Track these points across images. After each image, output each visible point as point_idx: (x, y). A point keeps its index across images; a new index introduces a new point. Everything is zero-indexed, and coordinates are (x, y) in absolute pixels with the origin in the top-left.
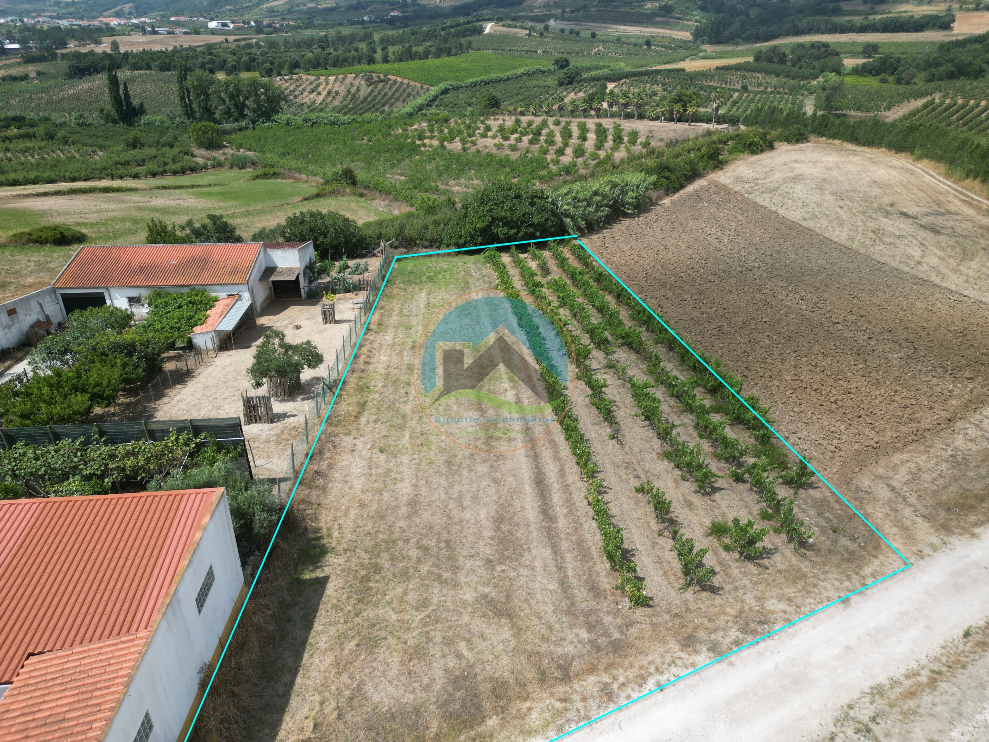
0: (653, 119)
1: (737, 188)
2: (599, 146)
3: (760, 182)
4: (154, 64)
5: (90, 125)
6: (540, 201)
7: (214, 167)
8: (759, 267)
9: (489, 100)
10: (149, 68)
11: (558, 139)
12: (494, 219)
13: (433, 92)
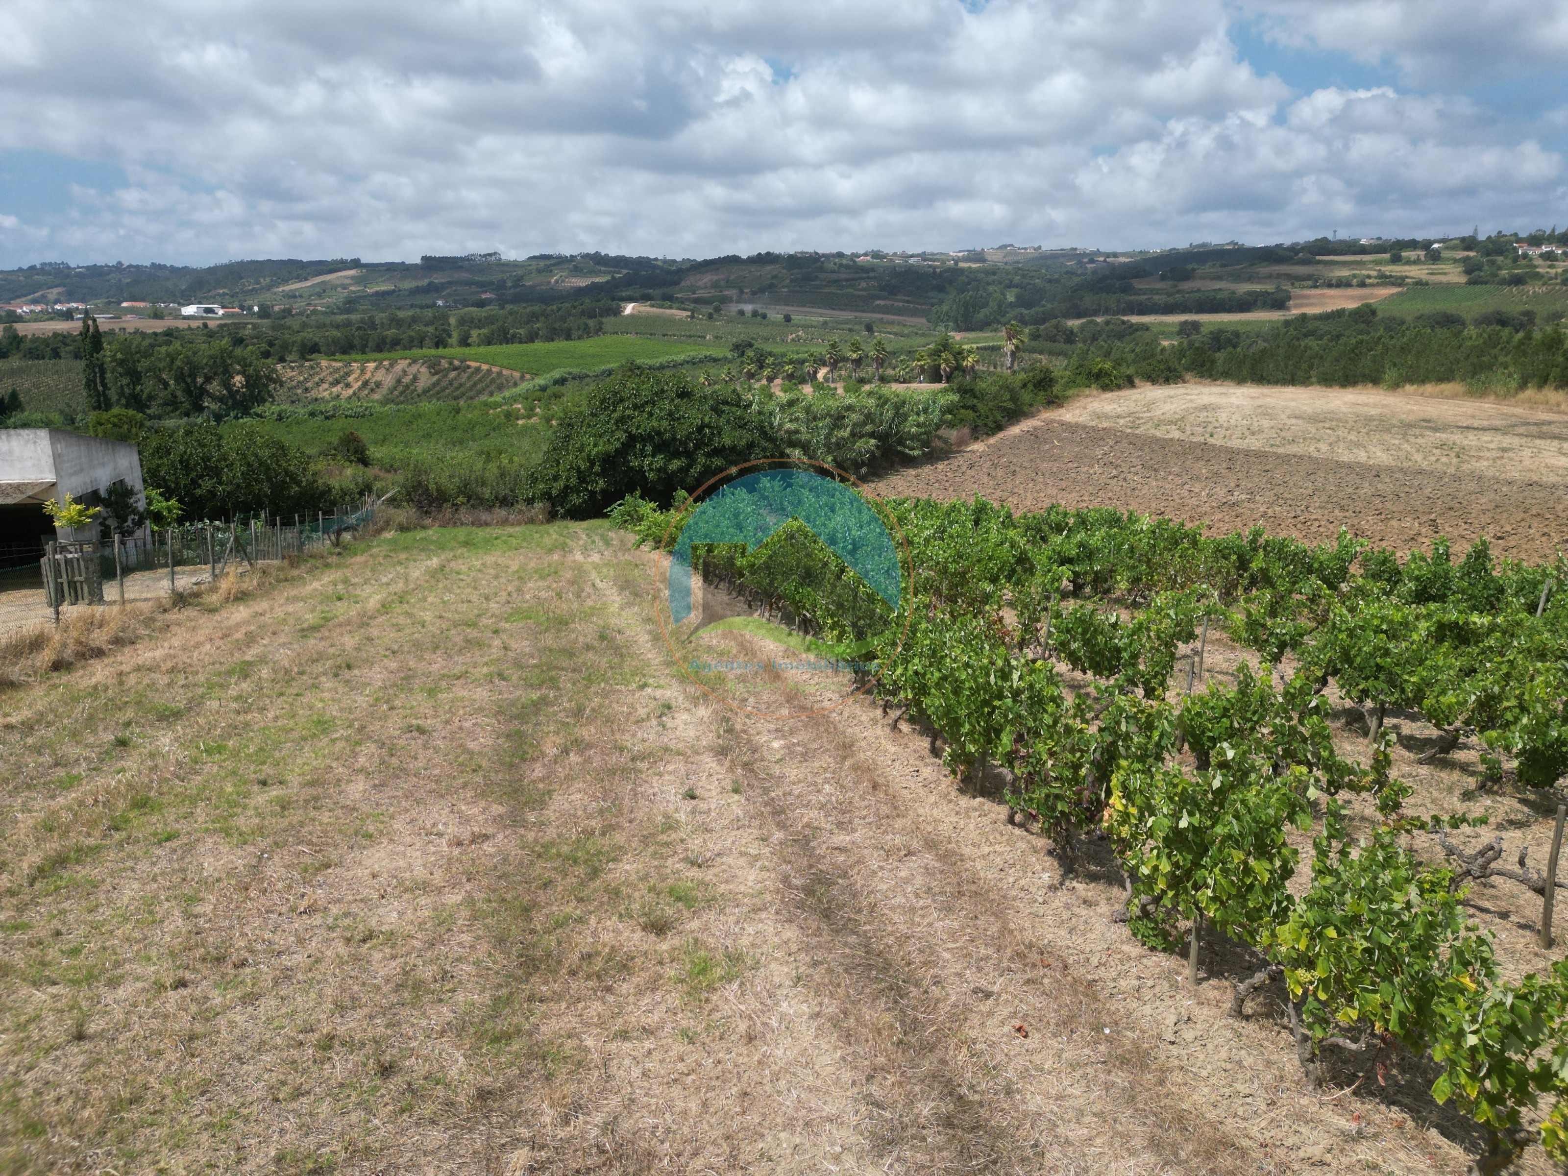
0: (907, 381)
1: (1105, 425)
3: (1142, 415)
4: (63, 350)
10: (55, 354)
13: (540, 381)
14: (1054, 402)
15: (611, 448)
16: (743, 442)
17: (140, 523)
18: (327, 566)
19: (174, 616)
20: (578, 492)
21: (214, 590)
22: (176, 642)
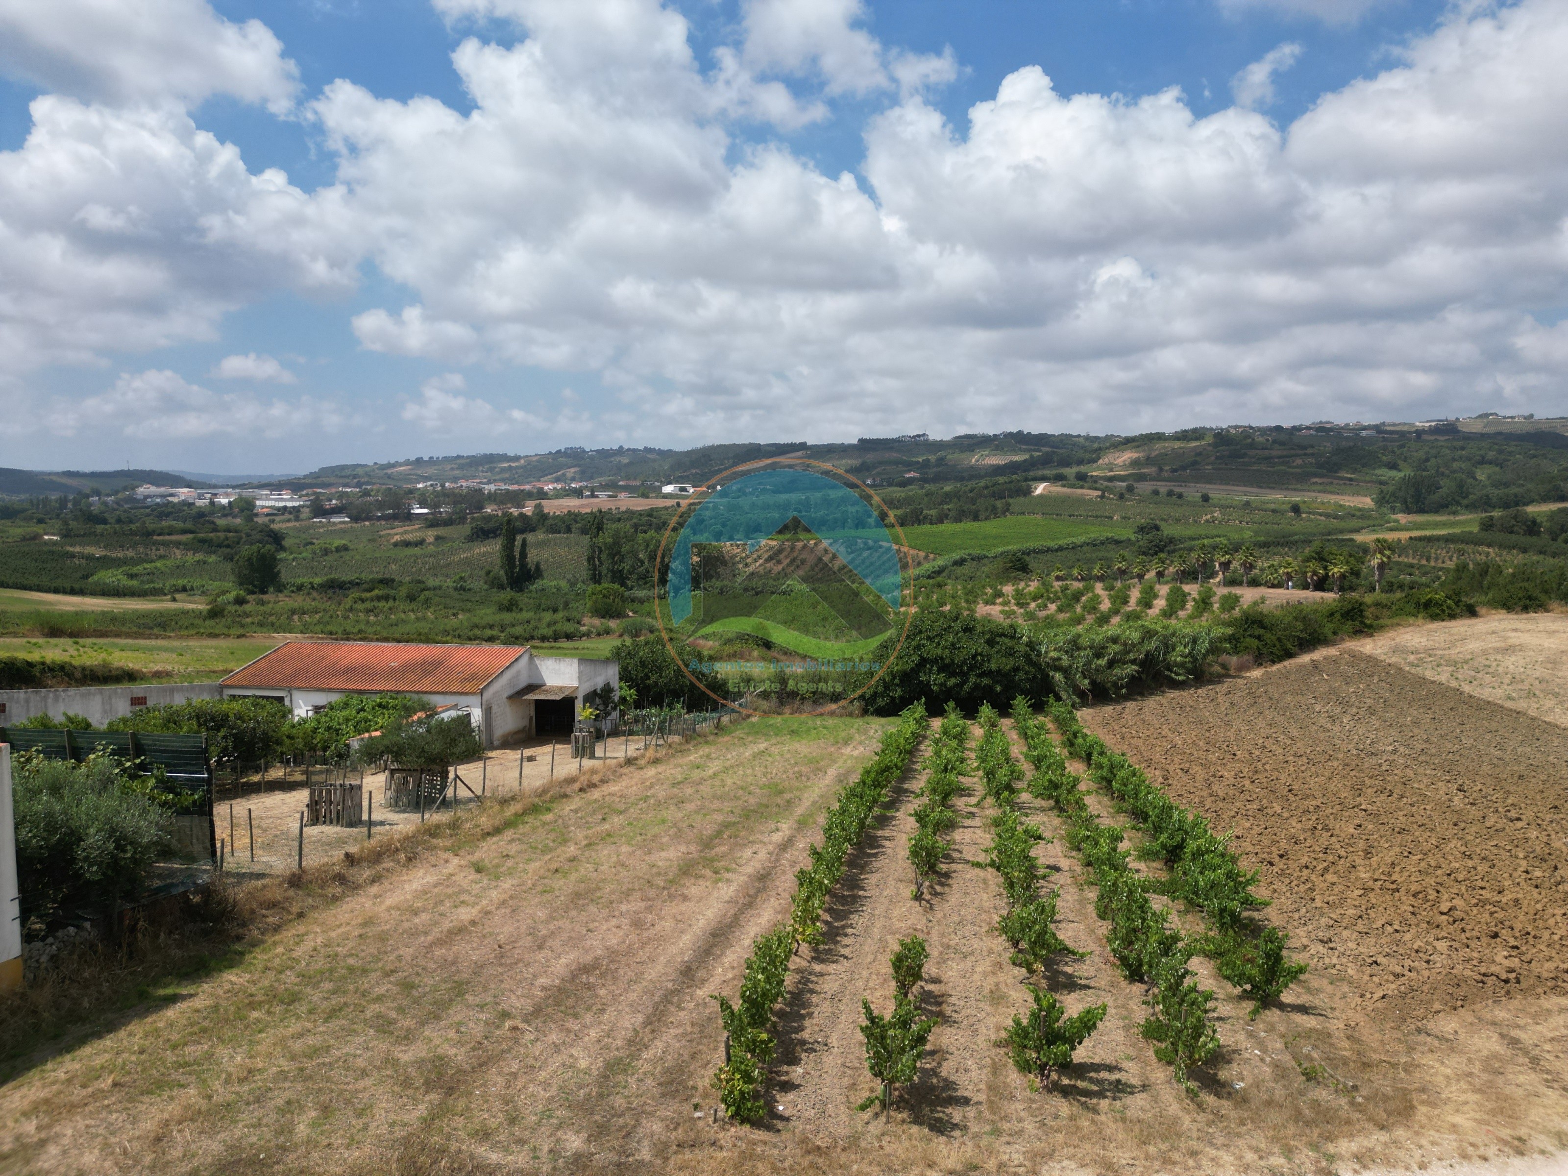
0: (1273, 586)
1: (1394, 660)
2: (1169, 613)
3: (1438, 652)
4: (575, 527)
5: (470, 590)
6: (1006, 640)
7: (599, 635)
8: (1395, 751)
9: (1011, 561)
10: (569, 530)
11: (1105, 605)
12: (923, 661)
13: (940, 562)
14: (1365, 629)
15: (908, 668)
16: (1008, 668)
17: (614, 709)
18: (706, 742)
19: (624, 770)
20: (883, 697)
21: (643, 756)
22: (624, 784)
